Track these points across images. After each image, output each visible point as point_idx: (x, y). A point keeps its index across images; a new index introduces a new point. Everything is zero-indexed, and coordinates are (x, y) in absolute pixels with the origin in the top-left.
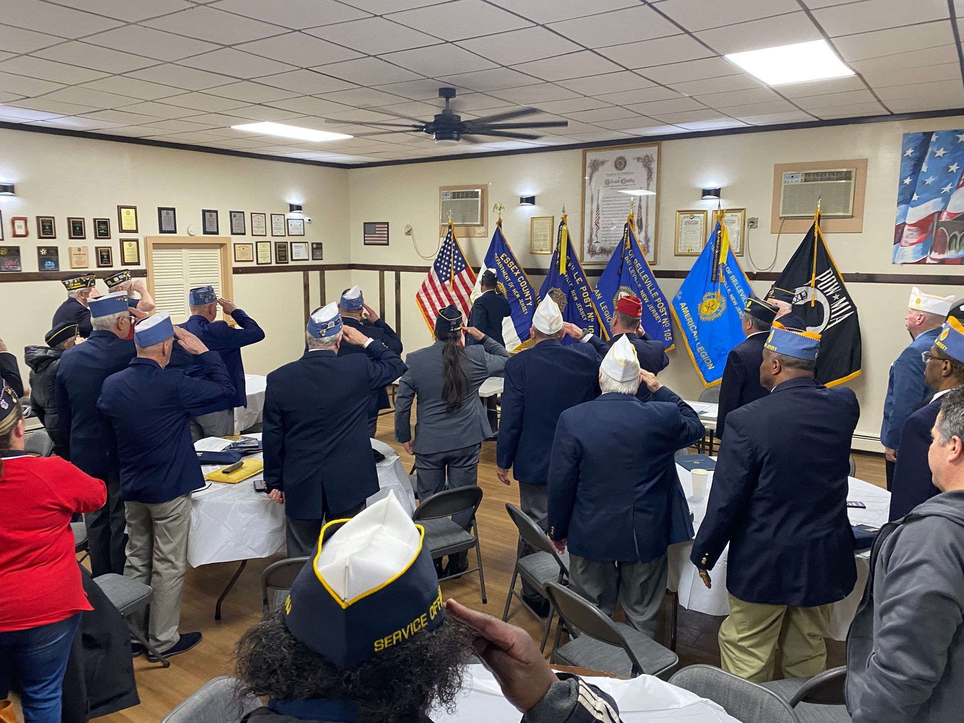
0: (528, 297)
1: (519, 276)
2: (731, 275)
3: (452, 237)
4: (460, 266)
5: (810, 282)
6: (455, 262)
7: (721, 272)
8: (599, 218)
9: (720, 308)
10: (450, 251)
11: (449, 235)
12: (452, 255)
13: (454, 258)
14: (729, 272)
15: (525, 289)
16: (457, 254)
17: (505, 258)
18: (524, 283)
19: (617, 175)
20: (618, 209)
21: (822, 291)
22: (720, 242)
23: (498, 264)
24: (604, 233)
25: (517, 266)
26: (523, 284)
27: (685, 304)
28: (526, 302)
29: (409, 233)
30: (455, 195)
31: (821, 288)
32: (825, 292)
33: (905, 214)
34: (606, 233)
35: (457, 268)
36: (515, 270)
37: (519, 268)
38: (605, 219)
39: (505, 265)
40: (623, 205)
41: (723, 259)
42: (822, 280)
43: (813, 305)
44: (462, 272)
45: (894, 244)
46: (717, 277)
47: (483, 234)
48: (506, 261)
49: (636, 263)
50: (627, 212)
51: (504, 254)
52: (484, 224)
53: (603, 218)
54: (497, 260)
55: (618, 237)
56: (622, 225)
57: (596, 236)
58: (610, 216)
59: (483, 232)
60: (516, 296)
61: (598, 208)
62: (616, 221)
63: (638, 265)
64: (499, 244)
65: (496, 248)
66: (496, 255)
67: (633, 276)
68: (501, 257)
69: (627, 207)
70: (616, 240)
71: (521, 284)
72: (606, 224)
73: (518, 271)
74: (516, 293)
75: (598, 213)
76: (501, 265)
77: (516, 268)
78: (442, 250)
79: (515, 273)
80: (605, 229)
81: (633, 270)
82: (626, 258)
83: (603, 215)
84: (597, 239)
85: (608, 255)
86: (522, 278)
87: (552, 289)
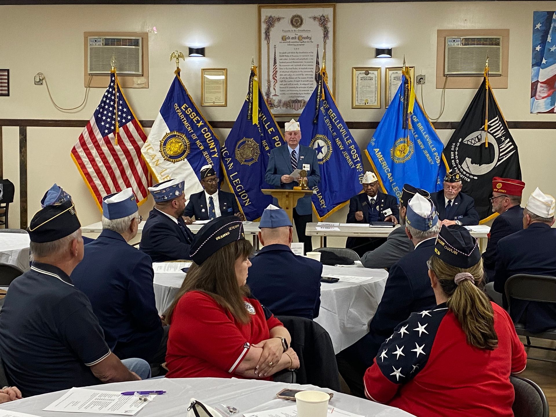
0: (213, 148)
1: (202, 127)
2: (418, 123)
3: (116, 87)
4: (126, 118)
5: (483, 127)
6: (120, 113)
7: (410, 120)
8: (277, 71)
9: (410, 152)
10: (114, 101)
11: (112, 84)
12: (116, 105)
13: (118, 109)
14: (415, 120)
15: (209, 141)
16: (121, 105)
17: (186, 108)
18: (208, 135)
19: (293, 32)
20: (296, 64)
21: (492, 134)
22: (408, 94)
23: (179, 114)
24: (281, 86)
25: (200, 117)
26: (207, 136)
27: (378, 150)
28: (211, 154)
29: (40, 82)
30: (107, 42)
31: (492, 132)
32: (494, 135)
33: (537, 74)
34: (285, 86)
35: (121, 119)
36: (198, 122)
37: (202, 119)
38: (283, 74)
39: (187, 116)
40: (301, 61)
41: (411, 109)
42: (492, 125)
43: (487, 146)
44: (128, 124)
45: (531, 98)
46: (407, 124)
47: (144, 85)
48: (188, 112)
49: (331, 113)
50: (305, 67)
51: (185, 104)
52: (144, 75)
53: (280, 72)
54: (178, 111)
55: (296, 91)
56: (300, 79)
57: (274, 89)
58: (288, 71)
59: (143, 83)
60: (200, 148)
61: (275, 63)
62: (294, 75)
63: (332, 115)
64: (180, 94)
65: (176, 98)
66: (176, 105)
67: (328, 125)
68: (182, 108)
69: (305, 62)
70: (294, 94)
71: (205, 135)
72: (284, 78)
73: (201, 122)
74: (199, 144)
75: (276, 67)
76: (183, 115)
77: (199, 119)
78: (104, 99)
79: (197, 124)
80: (284, 83)
81: (328, 119)
82: (321, 108)
83: (280, 69)
84: (275, 92)
85: (287, 108)
86: (206, 129)
87: (244, 139)
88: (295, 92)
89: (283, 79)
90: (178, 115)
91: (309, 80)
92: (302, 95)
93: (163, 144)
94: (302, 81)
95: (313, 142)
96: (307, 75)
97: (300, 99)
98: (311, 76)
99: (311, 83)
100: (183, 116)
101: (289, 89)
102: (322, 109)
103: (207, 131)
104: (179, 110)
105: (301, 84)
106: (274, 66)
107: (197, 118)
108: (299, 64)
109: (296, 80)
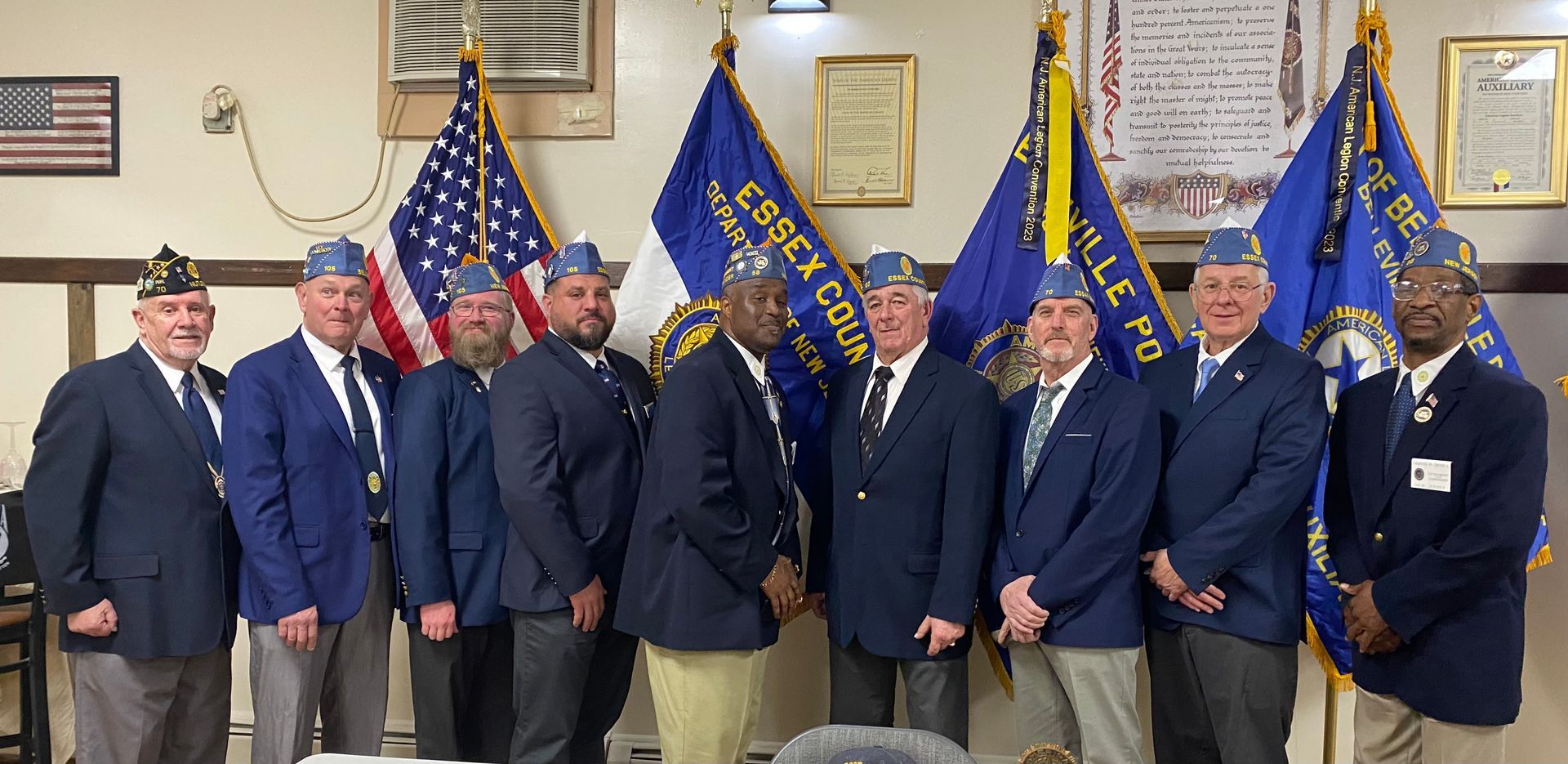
1: (818, 277)
3: (481, 117)
4: (517, 247)
6: (494, 225)
8: (1119, 63)
10: (473, 174)
11: (466, 106)
12: (480, 194)
13: (489, 206)
15: (846, 336)
16: (502, 193)
17: (755, 201)
18: (845, 311)
20: (1201, 29)
23: (727, 225)
24: (1137, 122)
25: (812, 236)
26: (838, 315)
29: (223, 120)
34: (1151, 121)
35: (502, 250)
36: (803, 256)
37: (820, 245)
38: (1146, 70)
39: (755, 232)
40: (1223, 15)
44: (526, 271)
47: (595, 125)
48: (762, 216)
49: (1403, 211)
50: (1240, 41)
51: (751, 184)
52: (598, 86)
53: (1134, 64)
54: (722, 210)
55: (1198, 138)
56: (1217, 92)
57: (1107, 132)
58: (1163, 57)
59: (592, 115)
60: (808, 365)
61: (1113, 26)
62: (1191, 75)
63: (1411, 220)
64: (730, 139)
65: (714, 165)
66: (714, 188)
67: (1383, 266)
68: (738, 198)
69: (1240, 21)
70: (1190, 150)
71: (830, 313)
72: (1149, 87)
73: (816, 256)
74: (807, 351)
75: (1116, 46)
76: (740, 229)
77: (809, 247)
78: (435, 165)
79: (800, 268)
80: (1146, 108)
81: (1384, 241)
82: (1360, 190)
83: (1133, 51)
84: (1112, 145)
85: (1157, 209)
86: (834, 290)
87: (1004, 327)
88: (1195, 145)
89: (1146, 94)
90: (723, 227)
91: (1255, 92)
92: (1222, 157)
93: (662, 347)
94: (1222, 99)
95: (1308, 343)
96: (1246, 72)
97: (1212, 171)
98: (1263, 79)
99: (1264, 105)
100: (740, 234)
101: (1166, 132)
102: (1364, 192)
103: (838, 295)
104: (727, 206)
105: (1218, 112)
106: (1111, 40)
107: (800, 244)
108: (1212, 29)
109: (1199, 93)
